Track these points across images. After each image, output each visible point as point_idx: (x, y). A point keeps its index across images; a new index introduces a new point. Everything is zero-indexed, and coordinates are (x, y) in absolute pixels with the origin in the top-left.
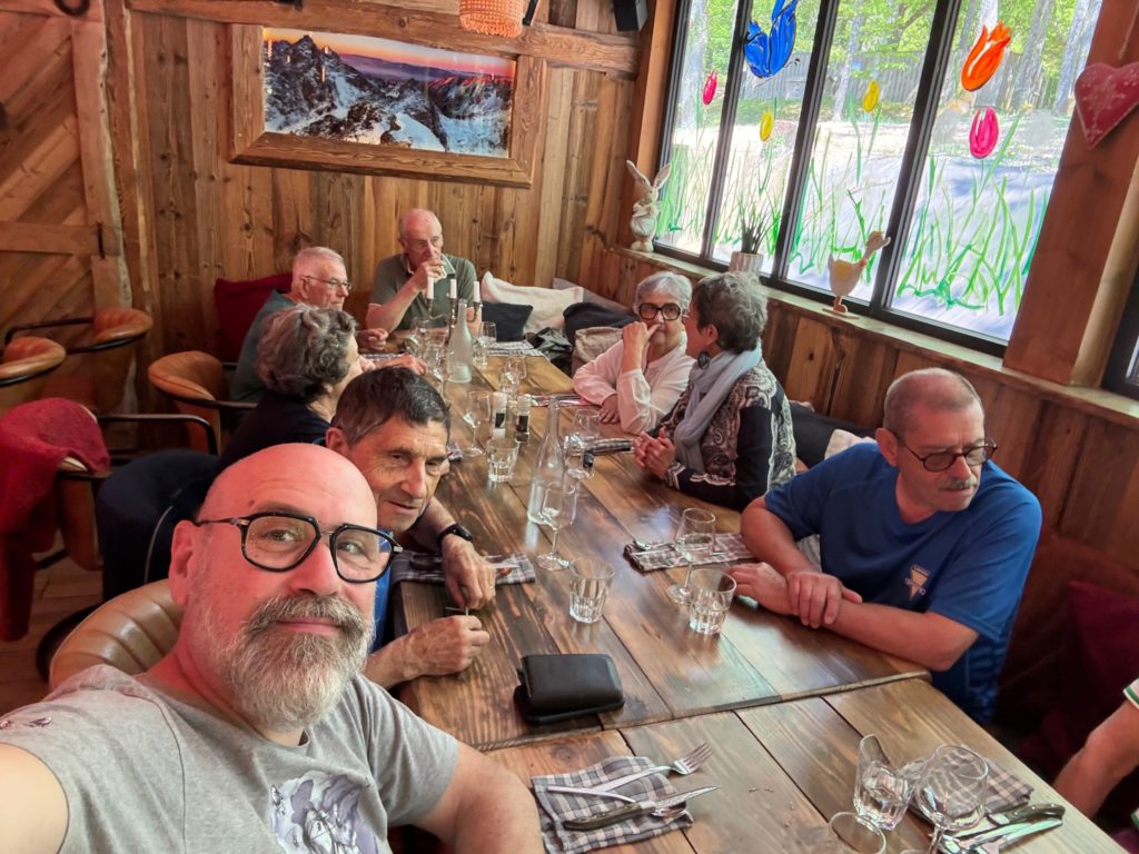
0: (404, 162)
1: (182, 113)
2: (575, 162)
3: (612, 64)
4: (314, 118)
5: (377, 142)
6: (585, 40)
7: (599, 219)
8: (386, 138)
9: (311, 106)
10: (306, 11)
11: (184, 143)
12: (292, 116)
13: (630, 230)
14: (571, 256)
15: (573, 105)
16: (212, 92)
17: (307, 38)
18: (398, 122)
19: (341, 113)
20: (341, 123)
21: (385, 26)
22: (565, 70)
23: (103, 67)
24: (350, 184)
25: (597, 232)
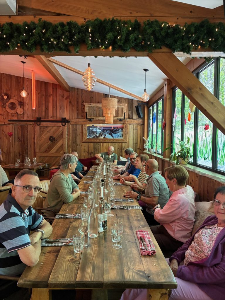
1: (76, 137)
3: (139, 123)
6: (134, 120)
8: (104, 137)
9: (94, 134)
10: (93, 122)
11: (76, 141)
12: (91, 136)
13: (144, 148)
15: (133, 129)
16: (80, 134)
17: (93, 125)
18: (106, 135)
20: (98, 136)
22: (132, 125)
23: (67, 132)
24: (99, 144)
25: (140, 149)
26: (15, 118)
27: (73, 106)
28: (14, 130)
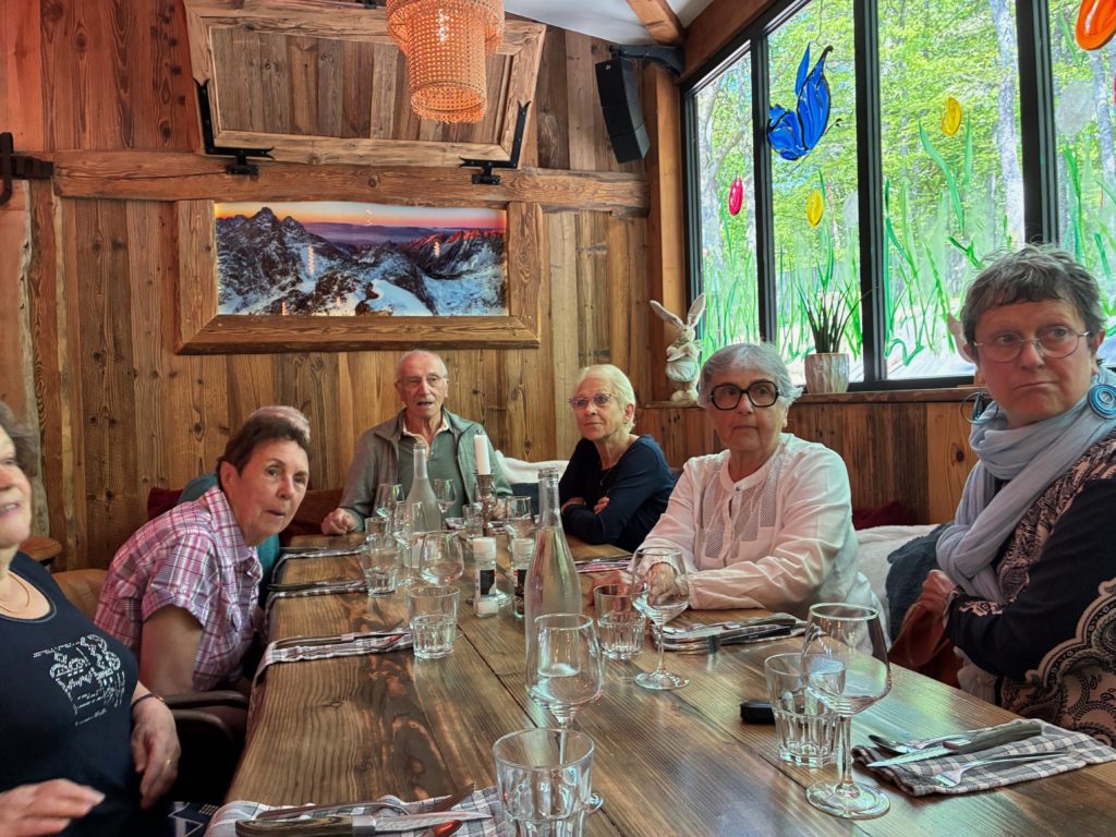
0: (384, 332)
1: (121, 304)
2: (589, 312)
3: (618, 201)
4: (276, 294)
5: (353, 314)
6: (583, 180)
8: (362, 308)
9: (273, 282)
10: (262, 181)
11: (122, 336)
12: (251, 296)
13: (667, 378)
15: (579, 251)
16: (157, 277)
17: (266, 211)
18: (375, 290)
19: (308, 287)
20: (309, 297)
21: (352, 188)
22: (564, 214)
23: (26, 259)
24: (321, 364)
27: (81, 43)
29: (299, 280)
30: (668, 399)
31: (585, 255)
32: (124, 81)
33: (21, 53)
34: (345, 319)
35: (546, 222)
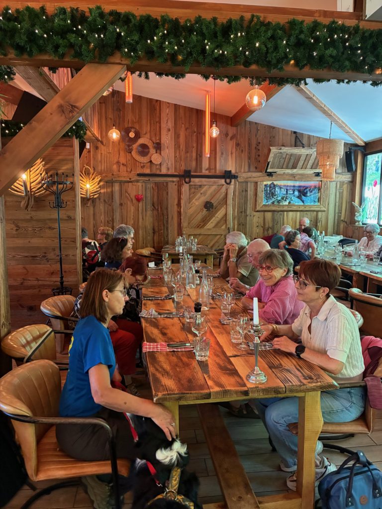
0: (295, 208)
1: (246, 202)
2: (337, 204)
3: (346, 179)
4: (273, 200)
5: (287, 204)
6: (339, 175)
7: (345, 218)
8: (289, 203)
9: (273, 197)
10: (274, 177)
11: (246, 208)
12: (269, 200)
13: (355, 219)
14: (337, 228)
16: (253, 197)
17: (273, 183)
19: (279, 198)
20: (280, 200)
21: (291, 178)
22: (334, 183)
23: (232, 194)
24: (281, 214)
25: (344, 221)
26: (147, 171)
27: (242, 151)
28: (146, 190)
29: (278, 197)
30: (355, 224)
31: (337, 191)
32: (249, 158)
33: (232, 153)
34: (286, 205)
35: (330, 184)
